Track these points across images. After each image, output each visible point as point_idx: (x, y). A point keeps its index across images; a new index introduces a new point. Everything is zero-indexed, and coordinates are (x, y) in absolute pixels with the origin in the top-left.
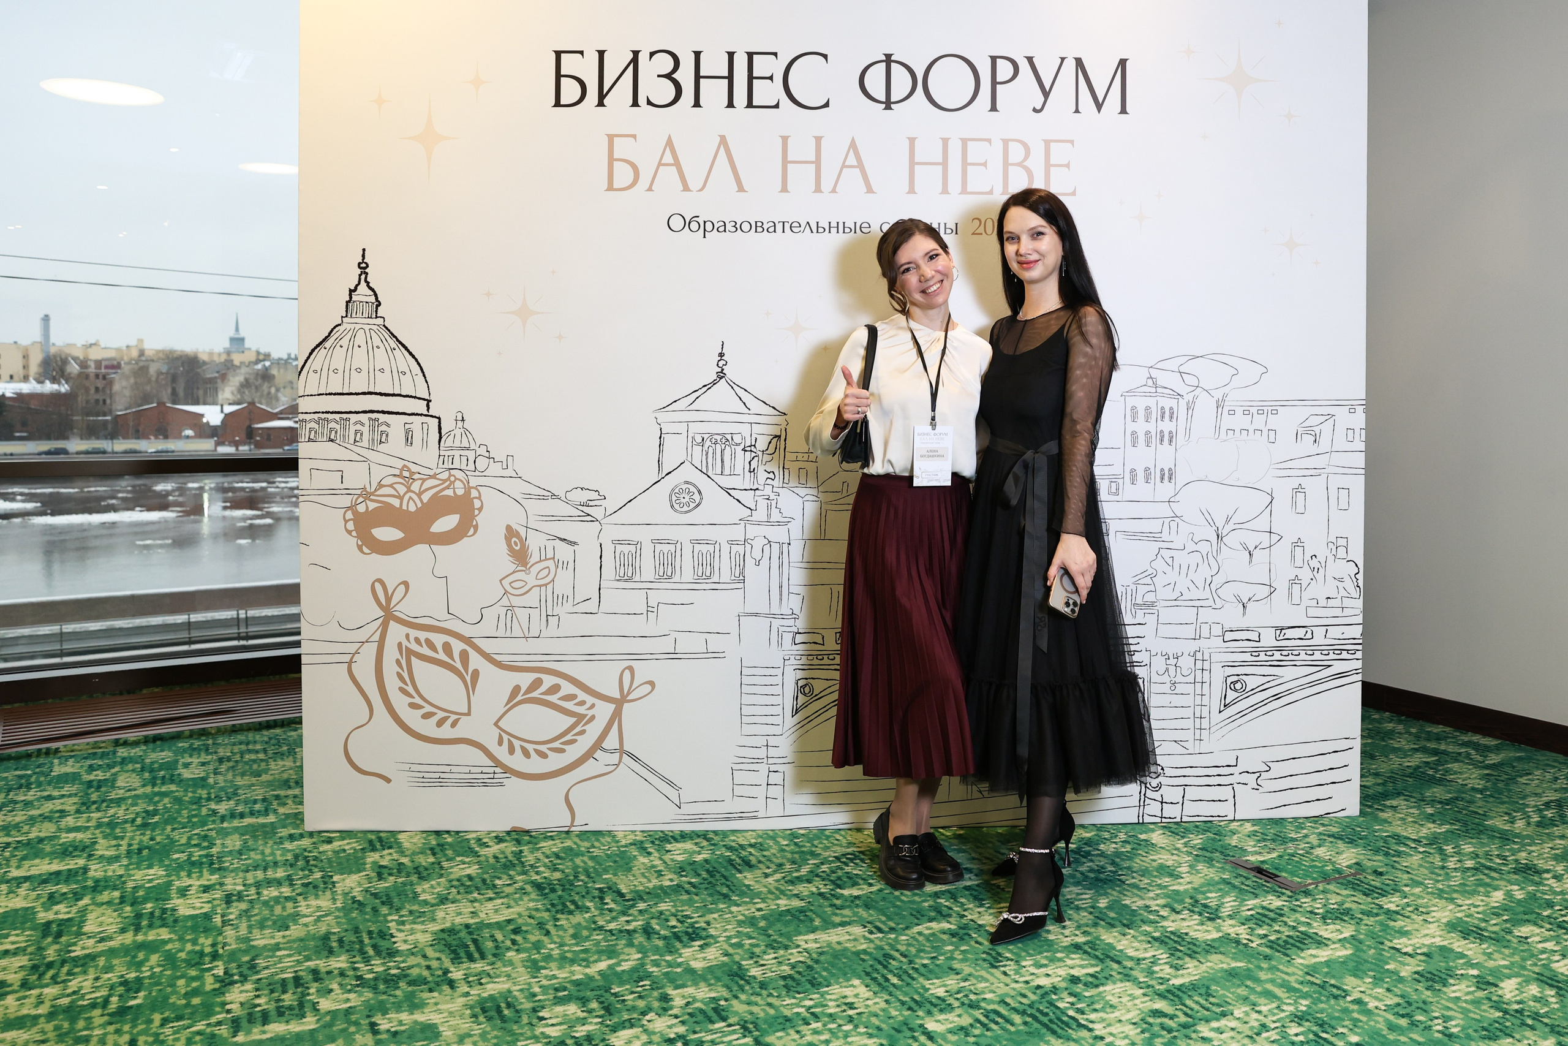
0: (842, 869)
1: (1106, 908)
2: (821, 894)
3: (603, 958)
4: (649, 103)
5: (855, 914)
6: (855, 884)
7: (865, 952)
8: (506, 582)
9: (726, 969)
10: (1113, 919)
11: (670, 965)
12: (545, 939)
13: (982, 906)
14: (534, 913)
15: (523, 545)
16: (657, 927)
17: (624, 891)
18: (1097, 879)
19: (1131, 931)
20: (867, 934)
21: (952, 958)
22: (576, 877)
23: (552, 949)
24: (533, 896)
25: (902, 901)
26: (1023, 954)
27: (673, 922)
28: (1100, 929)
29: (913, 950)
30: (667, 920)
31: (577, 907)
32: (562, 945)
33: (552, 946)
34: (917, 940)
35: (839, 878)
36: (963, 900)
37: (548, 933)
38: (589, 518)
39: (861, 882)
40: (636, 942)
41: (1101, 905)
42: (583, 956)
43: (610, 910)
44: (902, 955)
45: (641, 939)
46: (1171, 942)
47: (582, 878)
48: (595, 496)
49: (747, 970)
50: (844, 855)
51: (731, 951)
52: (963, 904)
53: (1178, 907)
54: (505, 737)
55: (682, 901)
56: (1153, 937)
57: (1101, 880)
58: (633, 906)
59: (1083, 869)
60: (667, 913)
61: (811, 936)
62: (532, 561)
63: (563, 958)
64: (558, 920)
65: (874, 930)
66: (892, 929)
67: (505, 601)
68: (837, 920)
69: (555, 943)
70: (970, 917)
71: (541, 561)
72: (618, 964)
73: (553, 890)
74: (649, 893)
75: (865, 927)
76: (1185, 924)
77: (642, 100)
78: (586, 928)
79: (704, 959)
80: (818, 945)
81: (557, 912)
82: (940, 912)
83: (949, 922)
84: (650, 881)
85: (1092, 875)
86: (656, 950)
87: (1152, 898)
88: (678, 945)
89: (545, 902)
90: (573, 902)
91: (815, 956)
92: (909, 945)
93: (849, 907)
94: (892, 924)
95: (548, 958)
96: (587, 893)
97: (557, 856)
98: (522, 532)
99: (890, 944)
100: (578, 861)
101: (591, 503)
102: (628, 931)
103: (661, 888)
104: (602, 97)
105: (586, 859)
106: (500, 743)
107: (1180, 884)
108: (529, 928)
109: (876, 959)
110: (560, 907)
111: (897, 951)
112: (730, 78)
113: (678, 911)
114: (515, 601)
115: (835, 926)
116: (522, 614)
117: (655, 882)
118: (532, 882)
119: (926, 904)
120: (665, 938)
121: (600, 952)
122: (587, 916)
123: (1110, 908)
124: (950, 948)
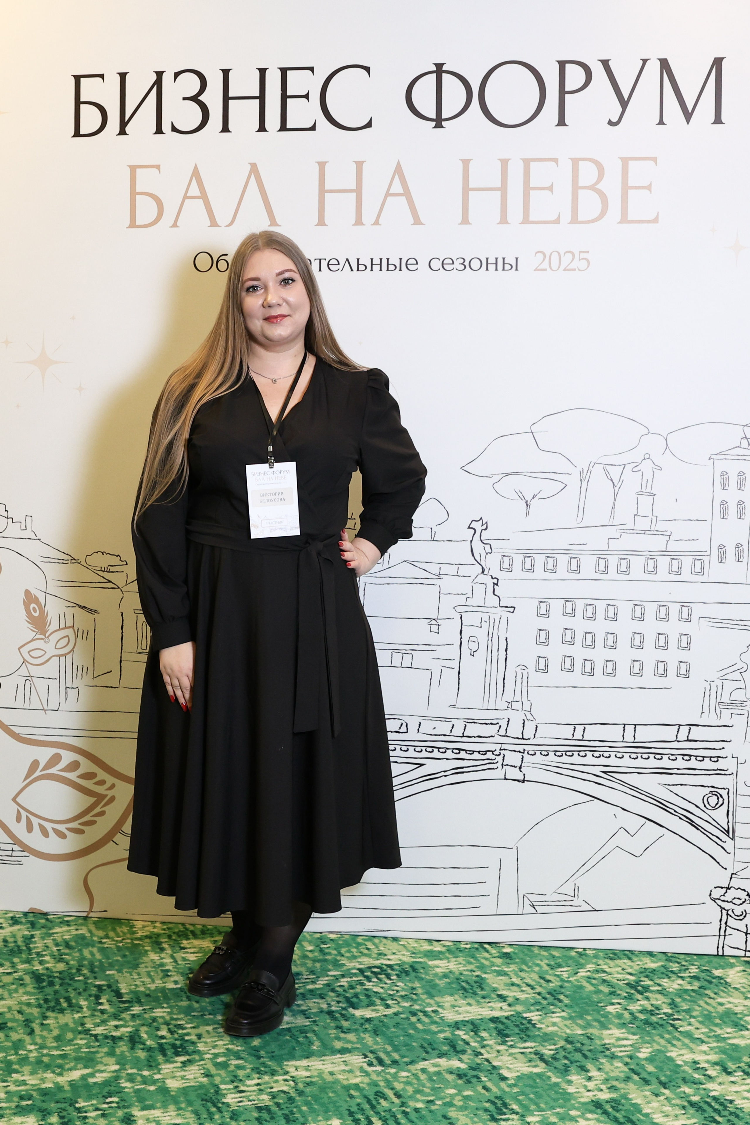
0: (362, 984)
1: (646, 1059)
2: (330, 1013)
3: (79, 1066)
4: (174, 129)
5: (360, 1040)
6: (371, 1004)
7: (357, 1087)
8: (25, 651)
9: (202, 1091)
10: (650, 1073)
11: (145, 1081)
12: (27, 1039)
13: (504, 1043)
14: (25, 1008)
15: (42, 612)
16: (145, 1036)
17: (123, 991)
18: (647, 1022)
19: (666, 1092)
20: (365, 1066)
21: (450, 1104)
22: (79, 970)
23: (31, 1051)
24: (29, 989)
25: (416, 1029)
26: (533, 1107)
27: (163, 1032)
28: (631, 1085)
29: (410, 1090)
30: (158, 1029)
31: (70, 1005)
32: (42, 1047)
33: (32, 1047)
34: (418, 1079)
35: (356, 996)
36: (484, 1034)
37: (32, 1032)
38: (110, 585)
39: (378, 1002)
40: (118, 1051)
41: (641, 1055)
42: (59, 1061)
43: (102, 1012)
44: (398, 1096)
45: (125, 1048)
46: (709, 1110)
47: (85, 971)
48: (116, 561)
49: (224, 1096)
50: (370, 968)
51: (213, 1071)
52: (483, 1039)
53: (731, 1066)
54: (24, 814)
55: (180, 1007)
56: (690, 1102)
57: (651, 1024)
58: (127, 1009)
59: (634, 1007)
60: (161, 1020)
61: (304, 1063)
62: (51, 629)
63: (39, 1062)
64: (45, 1018)
65: (375, 1062)
66: (395, 1062)
67: (23, 671)
68: (338, 1045)
69: (36, 1044)
70: (486, 1056)
71: (60, 629)
72: (92, 1075)
73: (51, 984)
74: (148, 995)
75: (366, 1056)
76: (735, 1088)
77: (166, 127)
78: (73, 1031)
79: (183, 1078)
80: (308, 1074)
81: (48, 1009)
82: (453, 1047)
83: (460, 1060)
84: (153, 982)
85: (642, 1017)
86: (137, 1063)
87: (705, 1052)
88: (160, 1058)
89: (39, 996)
90: (68, 999)
91: (301, 1086)
92: (408, 1083)
93: (356, 1030)
94: (396, 1056)
95: (24, 1060)
96: (85, 990)
97: (67, 945)
98: (41, 597)
99: (387, 1081)
100: (86, 953)
101: (112, 569)
102: (113, 1038)
103: (163, 990)
104: (123, 124)
105: (95, 950)
106: (19, 819)
107: (743, 1037)
108: (14, 1024)
109: (365, 1097)
110: (52, 1004)
111: (392, 1089)
112: (262, 98)
113: (172, 1019)
114: (35, 671)
115: (334, 1052)
116: (41, 685)
117: (158, 983)
118: (33, 973)
119: (442, 1035)
120: (150, 1049)
121: (77, 1059)
122: (77, 1016)
123: (650, 1060)
124: (452, 1091)
